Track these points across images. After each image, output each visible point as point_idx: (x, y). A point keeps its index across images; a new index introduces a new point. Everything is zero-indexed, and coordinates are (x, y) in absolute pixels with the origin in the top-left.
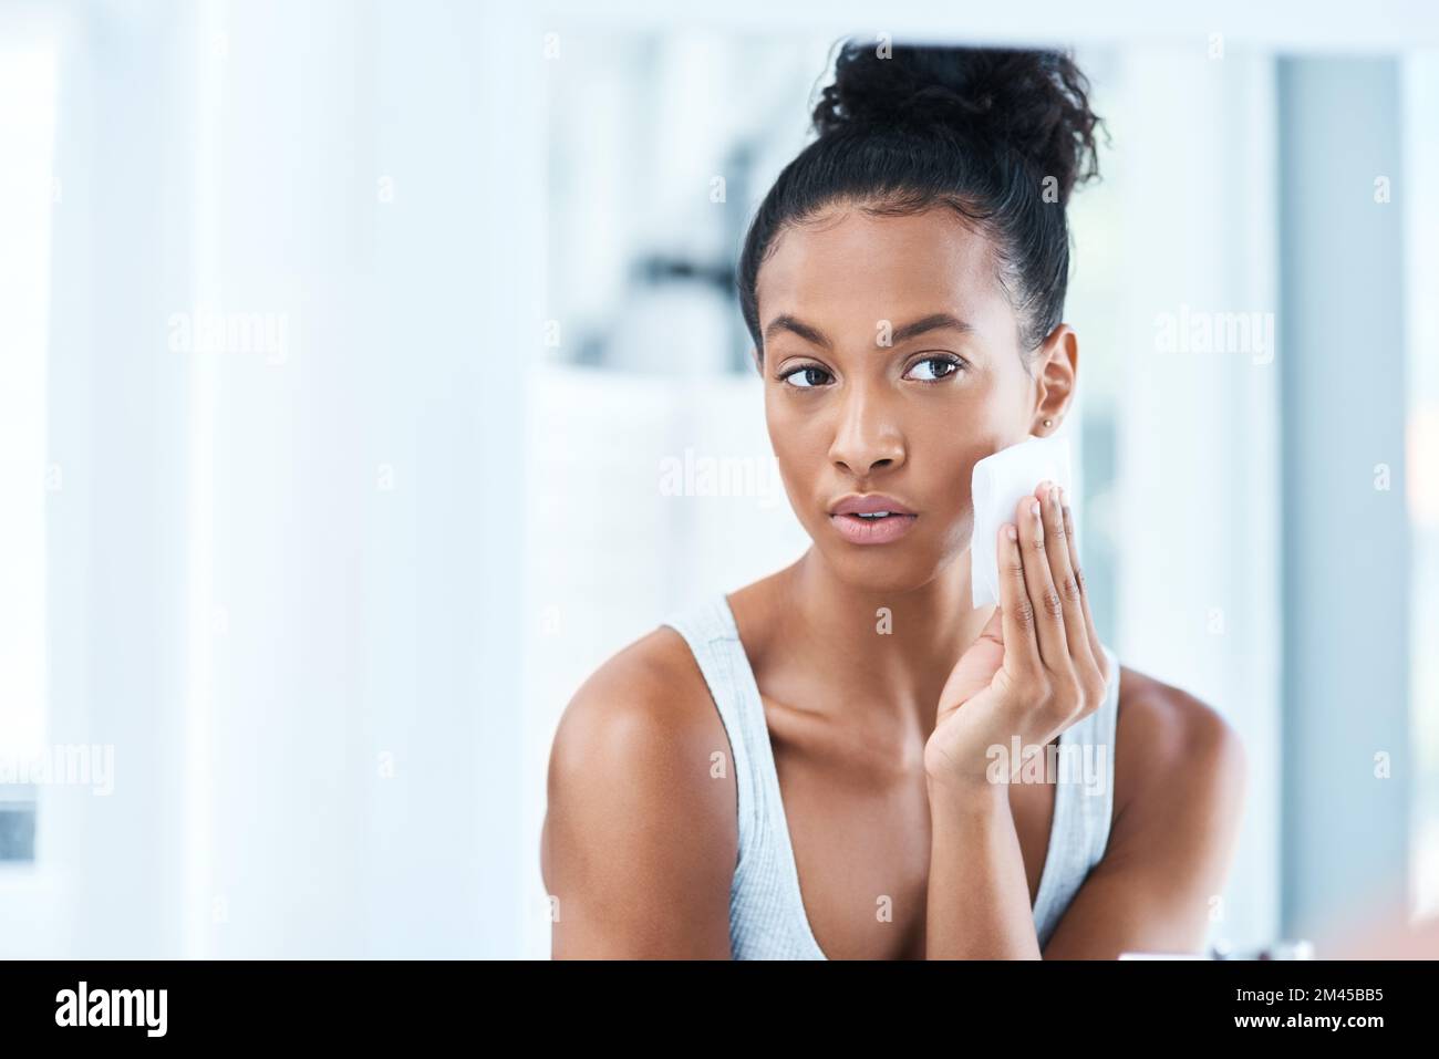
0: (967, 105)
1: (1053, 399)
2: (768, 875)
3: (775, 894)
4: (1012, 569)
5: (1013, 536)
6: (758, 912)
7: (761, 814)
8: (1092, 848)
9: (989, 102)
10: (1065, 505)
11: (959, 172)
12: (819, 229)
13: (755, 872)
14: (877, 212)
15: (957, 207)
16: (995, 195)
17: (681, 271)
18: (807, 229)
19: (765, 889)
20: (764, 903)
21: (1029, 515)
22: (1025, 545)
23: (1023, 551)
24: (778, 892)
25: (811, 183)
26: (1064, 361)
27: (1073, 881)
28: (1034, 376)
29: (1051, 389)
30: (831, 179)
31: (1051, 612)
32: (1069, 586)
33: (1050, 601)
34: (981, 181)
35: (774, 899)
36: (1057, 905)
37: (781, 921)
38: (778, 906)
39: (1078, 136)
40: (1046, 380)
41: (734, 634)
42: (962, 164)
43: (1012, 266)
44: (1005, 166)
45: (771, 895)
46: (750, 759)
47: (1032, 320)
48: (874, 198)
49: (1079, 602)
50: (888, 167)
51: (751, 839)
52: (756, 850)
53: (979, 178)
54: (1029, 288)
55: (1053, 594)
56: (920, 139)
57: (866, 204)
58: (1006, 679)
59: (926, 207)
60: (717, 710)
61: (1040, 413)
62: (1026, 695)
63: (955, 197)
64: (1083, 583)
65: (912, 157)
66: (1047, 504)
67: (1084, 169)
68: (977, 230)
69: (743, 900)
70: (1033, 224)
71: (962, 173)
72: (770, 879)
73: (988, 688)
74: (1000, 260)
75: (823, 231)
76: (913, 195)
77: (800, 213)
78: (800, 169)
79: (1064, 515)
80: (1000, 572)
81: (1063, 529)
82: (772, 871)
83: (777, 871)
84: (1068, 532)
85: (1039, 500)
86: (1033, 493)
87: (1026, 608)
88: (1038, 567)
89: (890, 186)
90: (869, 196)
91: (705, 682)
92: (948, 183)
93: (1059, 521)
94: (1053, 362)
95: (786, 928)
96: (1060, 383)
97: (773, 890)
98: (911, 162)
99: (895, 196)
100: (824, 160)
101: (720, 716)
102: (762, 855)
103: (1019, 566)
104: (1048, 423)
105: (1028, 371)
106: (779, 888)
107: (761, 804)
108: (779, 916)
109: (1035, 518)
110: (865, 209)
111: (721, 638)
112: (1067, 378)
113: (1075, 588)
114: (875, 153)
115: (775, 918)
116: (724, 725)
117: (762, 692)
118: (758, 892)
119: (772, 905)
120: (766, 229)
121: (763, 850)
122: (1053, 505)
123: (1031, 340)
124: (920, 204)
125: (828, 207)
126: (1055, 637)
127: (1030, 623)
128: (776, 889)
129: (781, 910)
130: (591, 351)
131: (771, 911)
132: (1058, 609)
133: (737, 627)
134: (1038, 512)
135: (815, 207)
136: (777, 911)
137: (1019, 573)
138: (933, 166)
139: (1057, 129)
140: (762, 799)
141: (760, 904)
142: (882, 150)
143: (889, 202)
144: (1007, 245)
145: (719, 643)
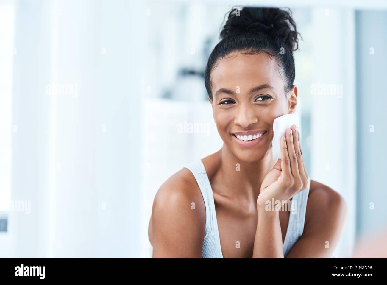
0: (266, 27)
1: (293, 106)
2: (212, 240)
3: (214, 245)
4: (284, 148)
5: (285, 140)
6: (209, 250)
7: (211, 223)
8: (299, 232)
9: (272, 26)
10: (298, 131)
11: (267, 43)
12: (229, 60)
13: (209, 239)
14: (246, 54)
15: (267, 52)
16: (276, 50)
17: (192, 73)
18: (226, 60)
19: (211, 244)
20: (211, 248)
21: (289, 134)
22: (288, 142)
23: (288, 144)
24: (215, 245)
25: (225, 48)
26: (294, 95)
27: (293, 241)
28: (288, 99)
29: (292, 103)
30: (231, 46)
31: (295, 161)
32: (299, 154)
33: (294, 158)
34: (272, 46)
35: (213, 247)
36: (289, 247)
37: (215, 253)
38: (214, 249)
39: (293, 38)
40: (291, 101)
41: (205, 172)
42: (267, 41)
43: (282, 69)
44: (278, 42)
45: (213, 246)
46: (209, 207)
47: (287, 84)
48: (244, 50)
49: (301, 158)
50: (247, 43)
51: (209, 230)
52: (210, 233)
53: (272, 45)
54: (287, 75)
55: (295, 156)
56: (255, 35)
57: (242, 52)
58: (282, 179)
59: (259, 52)
60: (201, 193)
61: (290, 109)
62: (287, 183)
63: (266, 50)
64: (302, 154)
65: (254, 40)
66: (294, 131)
67: (295, 48)
68: (273, 58)
69: (205, 247)
70: (287, 58)
71: (268, 43)
72: (213, 241)
73: (277, 181)
74: (279, 67)
75: (230, 60)
76: (255, 49)
77: (223, 56)
78: (221, 45)
79: (298, 134)
80: (281, 149)
81: (297, 138)
82: (213, 239)
83: (215, 239)
84: (299, 139)
85: (292, 129)
86: (290, 128)
87: (288, 159)
88: (291, 148)
89: (249, 47)
90: (243, 50)
91: (198, 185)
92: (264, 46)
93: (297, 136)
94: (292, 95)
95: (216, 255)
96: (294, 101)
97: (213, 244)
98: (254, 41)
99: (250, 50)
100: (228, 42)
101: (202, 195)
102: (211, 234)
103: (286, 148)
104: (292, 112)
105: (286, 97)
106: (215, 244)
107: (212, 220)
108: (214, 251)
109: (291, 135)
110: (242, 53)
111: (201, 173)
112: (296, 100)
113: (301, 155)
114: (243, 39)
115: (213, 252)
116: (203, 198)
117: (213, 189)
118: (209, 245)
119: (213, 249)
120: (213, 61)
121: (211, 233)
122: (295, 131)
123: (287, 90)
124: (257, 52)
125: (232, 53)
126: (295, 167)
127: (289, 163)
128: (214, 244)
129: (215, 250)
130: (167, 95)
131: (212, 250)
132: (296, 160)
133: (206, 170)
134: (292, 133)
135: (227, 54)
136: (214, 250)
137: (286, 150)
138: (260, 42)
139: (289, 35)
140: (212, 219)
141: (210, 248)
142: (245, 38)
143: (249, 51)
144: (281, 63)
145: (201, 174)
